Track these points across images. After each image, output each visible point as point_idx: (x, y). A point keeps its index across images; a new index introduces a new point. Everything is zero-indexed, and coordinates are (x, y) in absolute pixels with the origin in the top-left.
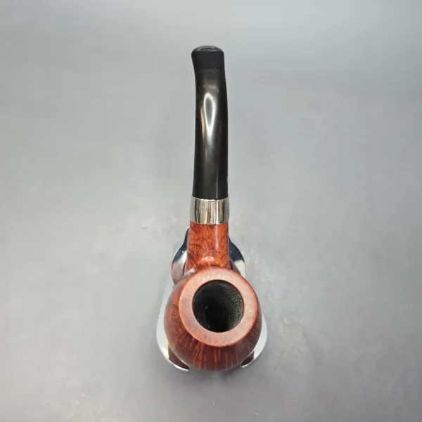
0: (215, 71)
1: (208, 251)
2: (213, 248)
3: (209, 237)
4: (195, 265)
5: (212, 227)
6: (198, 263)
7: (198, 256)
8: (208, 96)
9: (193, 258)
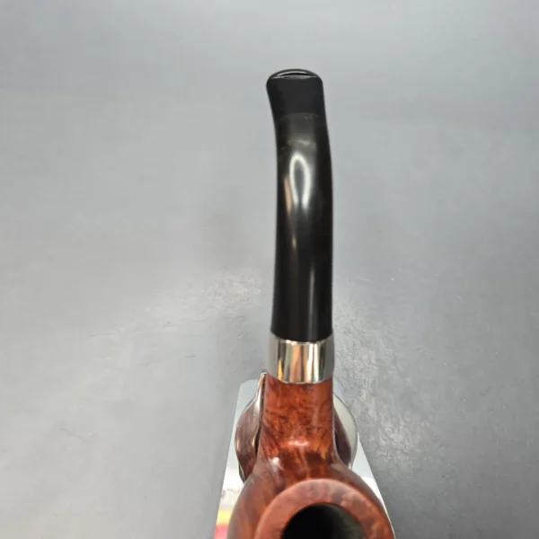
0: (308, 117)
1: (299, 428)
2: (309, 422)
3: (301, 405)
4: (277, 451)
5: (306, 387)
6: (282, 446)
7: (283, 435)
8: (297, 158)
9: (273, 437)
